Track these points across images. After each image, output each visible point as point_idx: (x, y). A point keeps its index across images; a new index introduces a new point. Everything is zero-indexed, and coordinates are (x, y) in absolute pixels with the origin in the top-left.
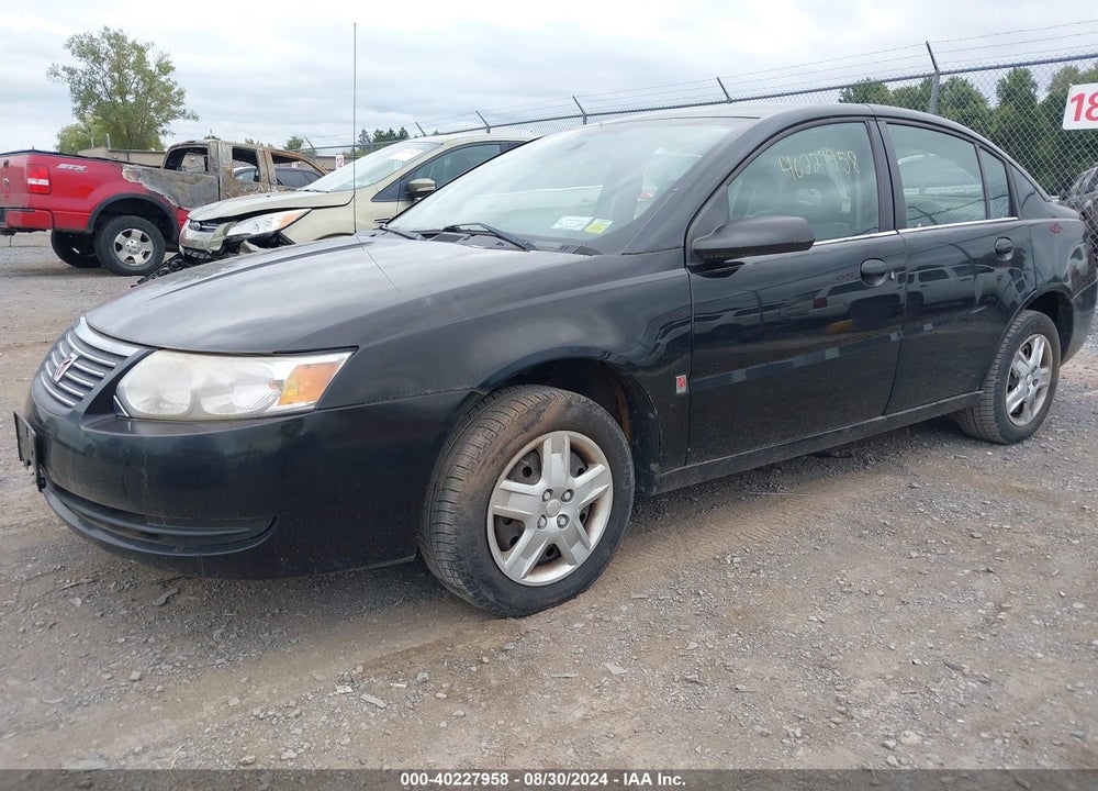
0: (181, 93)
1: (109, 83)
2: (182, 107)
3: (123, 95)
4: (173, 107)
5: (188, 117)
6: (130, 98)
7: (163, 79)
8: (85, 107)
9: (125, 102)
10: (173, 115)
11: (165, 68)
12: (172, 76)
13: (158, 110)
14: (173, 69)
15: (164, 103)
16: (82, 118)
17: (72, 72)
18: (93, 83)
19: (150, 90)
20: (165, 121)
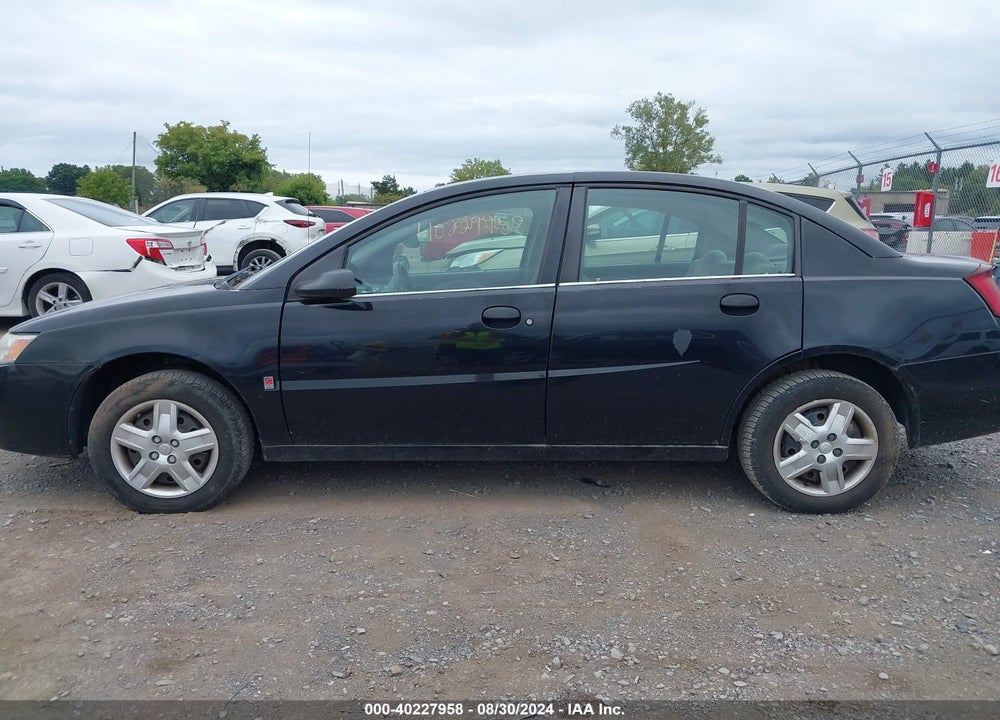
0: (711, 142)
1: (655, 137)
2: (710, 153)
3: (664, 148)
4: (703, 153)
5: (714, 161)
6: (670, 148)
7: (698, 131)
8: (634, 158)
9: (665, 152)
10: (702, 160)
11: (701, 121)
12: (706, 128)
13: (690, 157)
14: (707, 121)
15: (696, 150)
16: (631, 167)
17: (628, 130)
18: (644, 138)
19: (686, 140)
20: (694, 165)
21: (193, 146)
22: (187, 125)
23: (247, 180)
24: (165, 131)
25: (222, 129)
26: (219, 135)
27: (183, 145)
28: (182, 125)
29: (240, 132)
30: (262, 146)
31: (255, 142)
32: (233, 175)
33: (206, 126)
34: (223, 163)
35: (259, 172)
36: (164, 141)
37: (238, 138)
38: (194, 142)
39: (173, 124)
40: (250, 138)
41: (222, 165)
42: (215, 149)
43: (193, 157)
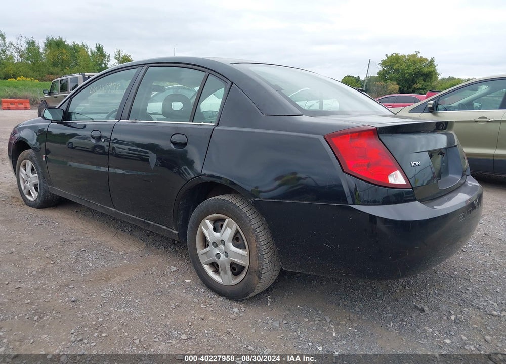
21: (397, 65)
22: (397, 54)
23: (423, 82)
24: (385, 58)
25: (414, 56)
26: (412, 59)
27: (393, 65)
28: (394, 54)
29: (424, 57)
30: (435, 64)
31: (431, 62)
32: (416, 79)
33: (406, 55)
34: (411, 73)
35: (431, 78)
36: (384, 63)
37: (422, 60)
38: (398, 63)
39: (389, 55)
40: (429, 60)
41: (410, 74)
42: (409, 66)
43: (397, 71)
